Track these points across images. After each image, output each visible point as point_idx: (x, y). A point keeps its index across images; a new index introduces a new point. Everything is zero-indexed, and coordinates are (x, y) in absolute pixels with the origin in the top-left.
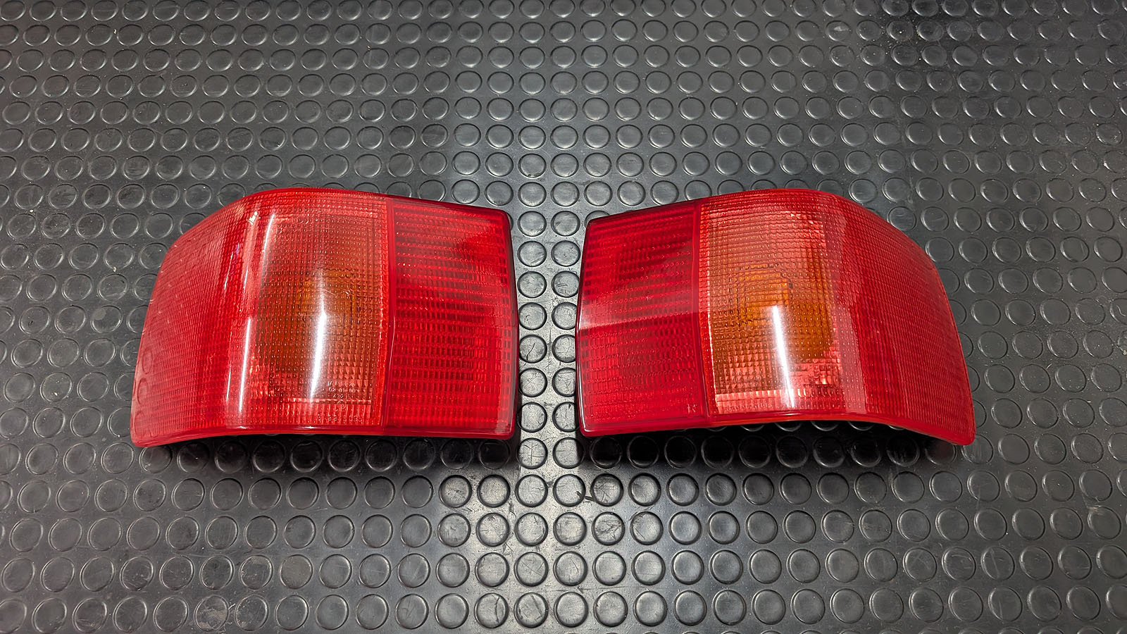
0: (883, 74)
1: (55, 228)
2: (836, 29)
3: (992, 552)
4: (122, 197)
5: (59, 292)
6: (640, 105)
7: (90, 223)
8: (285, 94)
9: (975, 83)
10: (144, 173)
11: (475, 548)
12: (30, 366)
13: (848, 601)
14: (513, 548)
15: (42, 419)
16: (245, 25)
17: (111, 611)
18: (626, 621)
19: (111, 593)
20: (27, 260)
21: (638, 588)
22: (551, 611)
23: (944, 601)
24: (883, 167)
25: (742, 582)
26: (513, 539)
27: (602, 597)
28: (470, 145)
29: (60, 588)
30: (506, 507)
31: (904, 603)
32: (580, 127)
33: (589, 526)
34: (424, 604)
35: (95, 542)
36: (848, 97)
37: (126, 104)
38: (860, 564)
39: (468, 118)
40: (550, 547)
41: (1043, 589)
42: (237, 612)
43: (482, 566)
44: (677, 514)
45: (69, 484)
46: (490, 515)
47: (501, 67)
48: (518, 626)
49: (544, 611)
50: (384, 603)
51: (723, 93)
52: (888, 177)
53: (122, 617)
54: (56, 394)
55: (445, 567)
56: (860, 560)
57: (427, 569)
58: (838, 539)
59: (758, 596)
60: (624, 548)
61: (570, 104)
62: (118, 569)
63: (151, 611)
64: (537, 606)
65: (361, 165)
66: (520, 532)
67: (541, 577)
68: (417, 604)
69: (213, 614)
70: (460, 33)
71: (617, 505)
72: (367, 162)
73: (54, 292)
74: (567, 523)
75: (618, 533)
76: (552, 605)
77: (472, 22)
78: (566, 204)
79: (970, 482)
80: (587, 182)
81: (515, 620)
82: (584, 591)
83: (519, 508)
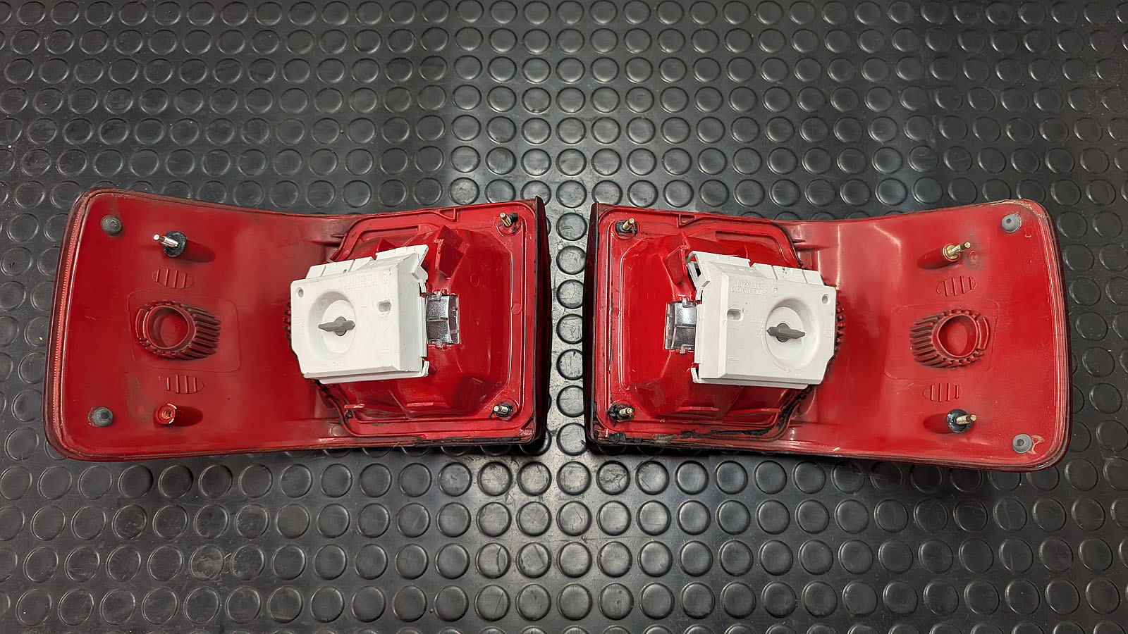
4: (105, 132)
6: (650, 36)
7: (72, 159)
8: (274, 23)
10: (128, 106)
14: (516, 497)
17: (103, 559)
18: (630, 571)
21: (643, 538)
22: (554, 561)
24: (905, 104)
25: (749, 533)
26: (515, 489)
27: (606, 548)
28: (470, 78)
29: (50, 536)
31: (914, 555)
32: (587, 60)
34: (424, 554)
36: (869, 29)
37: (107, 33)
38: (870, 515)
39: (469, 49)
40: (553, 496)
42: (233, 561)
43: (484, 515)
48: (520, 577)
49: (546, 561)
51: (737, 25)
52: (910, 115)
53: (116, 566)
55: (445, 517)
56: (869, 511)
57: (428, 519)
59: (765, 547)
60: (628, 498)
61: (575, 35)
64: (540, 555)
67: (544, 527)
69: (208, 564)
72: (362, 96)
76: (555, 555)
78: (572, 142)
80: (594, 118)
81: (517, 570)
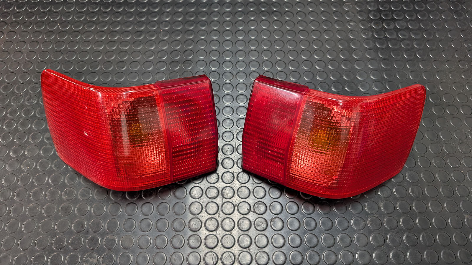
0: (370, 41)
1: (31, 101)
2: (351, 24)
3: (425, 234)
5: (31, 126)
9: (408, 45)
11: (204, 233)
12: (17, 156)
13: (364, 255)
15: (22, 178)
16: (112, 22)
19: (48, 251)
20: (18, 113)
23: (405, 255)
30: (217, 215)
33: (253, 223)
35: (42, 229)
41: (447, 250)
44: (290, 218)
45: (32, 205)
46: (210, 219)
47: (215, 38)
50: (165, 255)
54: (28, 168)
58: (359, 229)
62: (51, 240)
63: (64, 259)
65: (158, 76)
66: (223, 226)
68: (179, 256)
70: (198, 25)
71: (264, 214)
73: (29, 126)
74: (243, 222)
75: (265, 226)
77: (203, 21)
79: (414, 205)
82: (251, 251)
83: (223, 216)
